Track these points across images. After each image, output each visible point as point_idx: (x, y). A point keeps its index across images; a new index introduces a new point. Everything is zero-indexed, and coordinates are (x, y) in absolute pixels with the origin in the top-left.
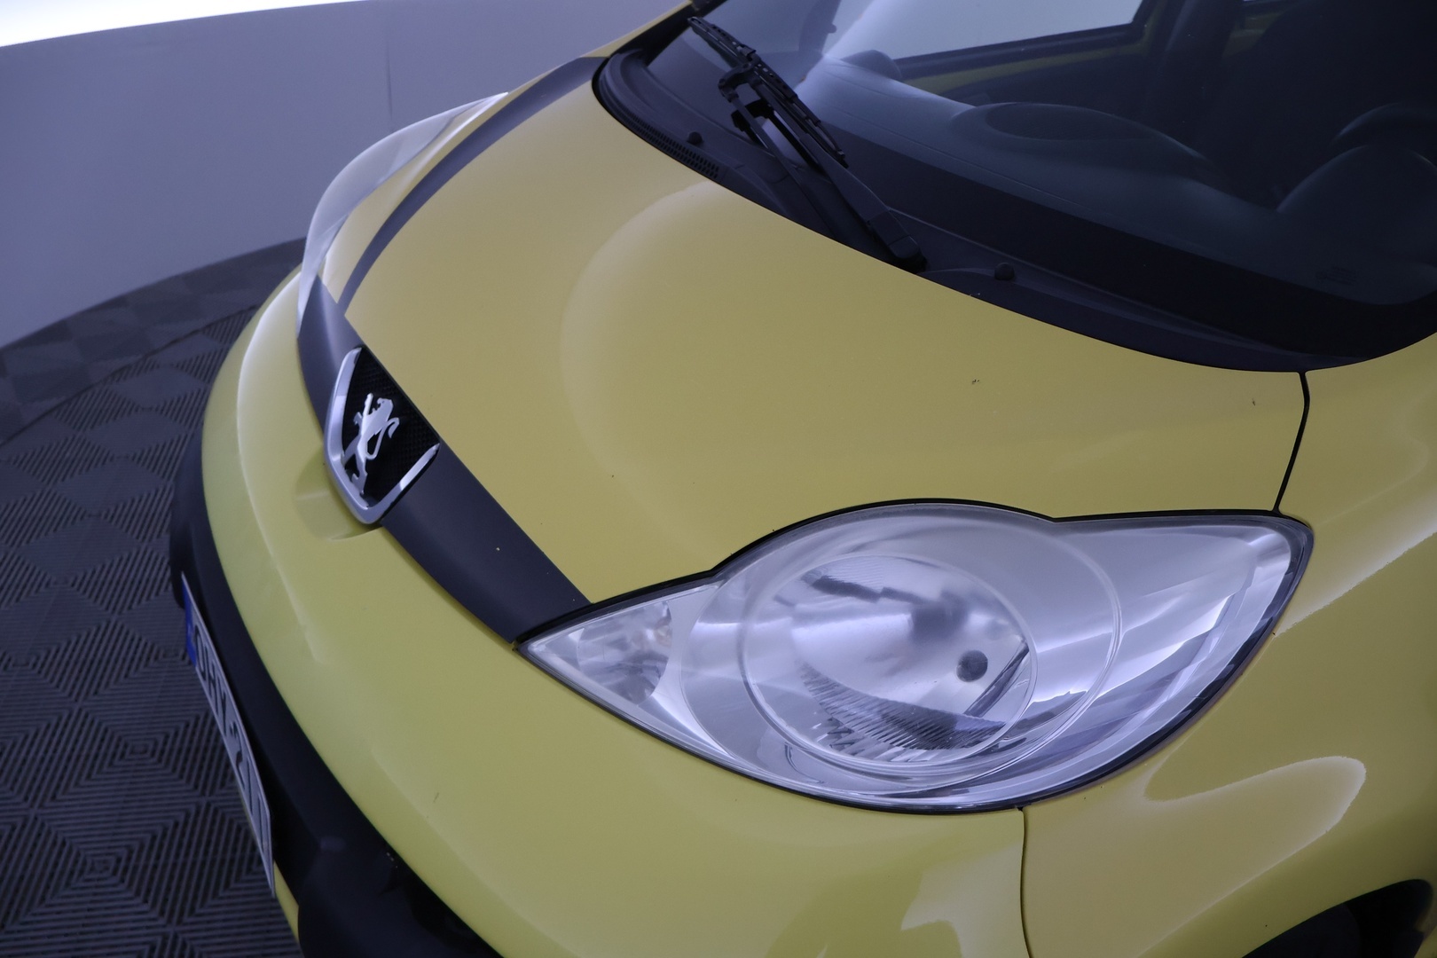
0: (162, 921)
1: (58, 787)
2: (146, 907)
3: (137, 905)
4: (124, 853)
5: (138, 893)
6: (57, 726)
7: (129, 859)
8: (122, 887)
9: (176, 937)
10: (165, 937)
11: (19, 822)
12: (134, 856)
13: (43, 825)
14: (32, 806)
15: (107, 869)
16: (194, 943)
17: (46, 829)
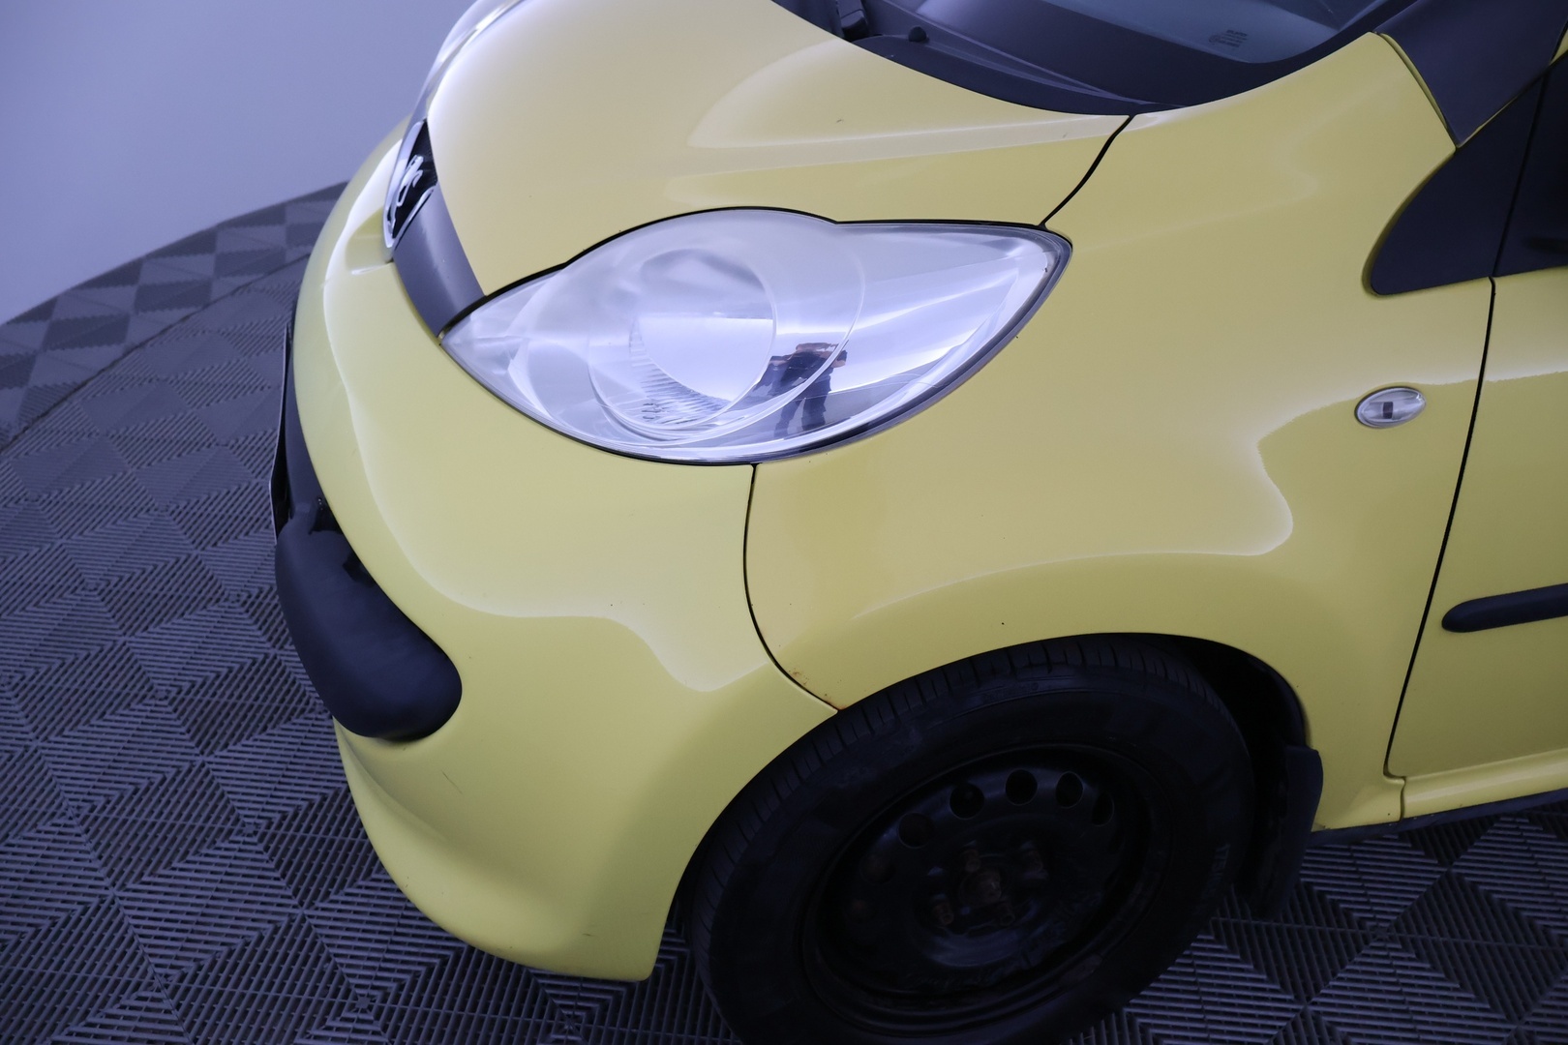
0: (268, 645)
1: (221, 538)
2: (259, 633)
3: (253, 630)
4: (255, 592)
5: (256, 622)
6: (235, 493)
7: (257, 597)
8: (246, 616)
9: (275, 657)
10: (266, 656)
11: (184, 557)
12: (262, 596)
13: (200, 563)
14: (196, 548)
15: (238, 601)
16: (287, 664)
17: (201, 566)
